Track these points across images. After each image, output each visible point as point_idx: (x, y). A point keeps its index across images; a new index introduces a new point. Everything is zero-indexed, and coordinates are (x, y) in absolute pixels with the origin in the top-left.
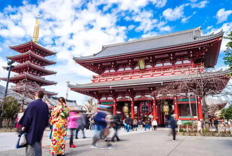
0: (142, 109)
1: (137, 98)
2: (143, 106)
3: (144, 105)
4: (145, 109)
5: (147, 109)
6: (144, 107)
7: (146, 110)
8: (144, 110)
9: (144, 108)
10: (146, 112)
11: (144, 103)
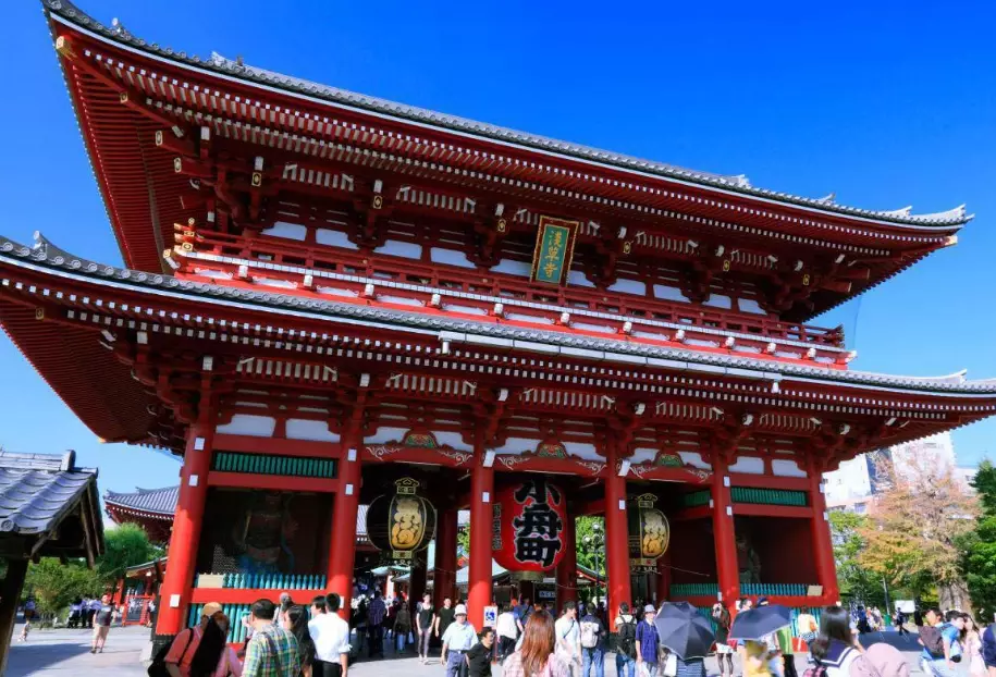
0: (521, 529)
1: (516, 456)
2: (528, 516)
3: (535, 507)
4: (542, 531)
5: (552, 534)
6: (535, 519)
7: (546, 538)
8: (539, 540)
9: (535, 523)
10: (545, 551)
11: (533, 491)
